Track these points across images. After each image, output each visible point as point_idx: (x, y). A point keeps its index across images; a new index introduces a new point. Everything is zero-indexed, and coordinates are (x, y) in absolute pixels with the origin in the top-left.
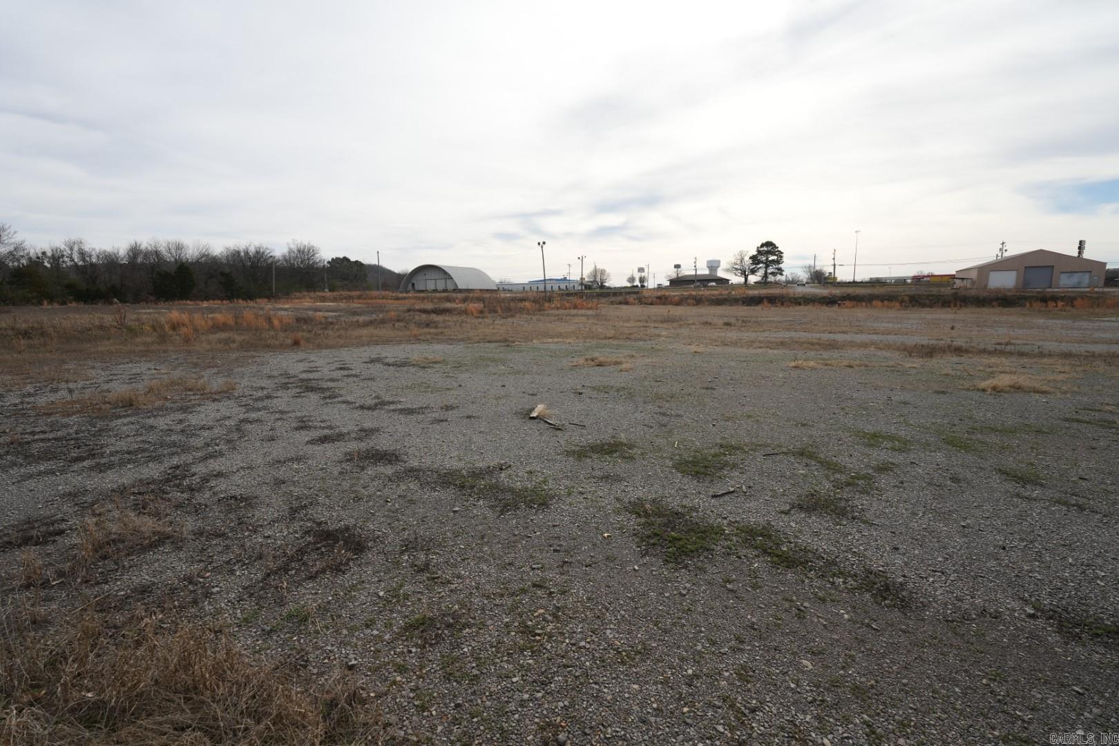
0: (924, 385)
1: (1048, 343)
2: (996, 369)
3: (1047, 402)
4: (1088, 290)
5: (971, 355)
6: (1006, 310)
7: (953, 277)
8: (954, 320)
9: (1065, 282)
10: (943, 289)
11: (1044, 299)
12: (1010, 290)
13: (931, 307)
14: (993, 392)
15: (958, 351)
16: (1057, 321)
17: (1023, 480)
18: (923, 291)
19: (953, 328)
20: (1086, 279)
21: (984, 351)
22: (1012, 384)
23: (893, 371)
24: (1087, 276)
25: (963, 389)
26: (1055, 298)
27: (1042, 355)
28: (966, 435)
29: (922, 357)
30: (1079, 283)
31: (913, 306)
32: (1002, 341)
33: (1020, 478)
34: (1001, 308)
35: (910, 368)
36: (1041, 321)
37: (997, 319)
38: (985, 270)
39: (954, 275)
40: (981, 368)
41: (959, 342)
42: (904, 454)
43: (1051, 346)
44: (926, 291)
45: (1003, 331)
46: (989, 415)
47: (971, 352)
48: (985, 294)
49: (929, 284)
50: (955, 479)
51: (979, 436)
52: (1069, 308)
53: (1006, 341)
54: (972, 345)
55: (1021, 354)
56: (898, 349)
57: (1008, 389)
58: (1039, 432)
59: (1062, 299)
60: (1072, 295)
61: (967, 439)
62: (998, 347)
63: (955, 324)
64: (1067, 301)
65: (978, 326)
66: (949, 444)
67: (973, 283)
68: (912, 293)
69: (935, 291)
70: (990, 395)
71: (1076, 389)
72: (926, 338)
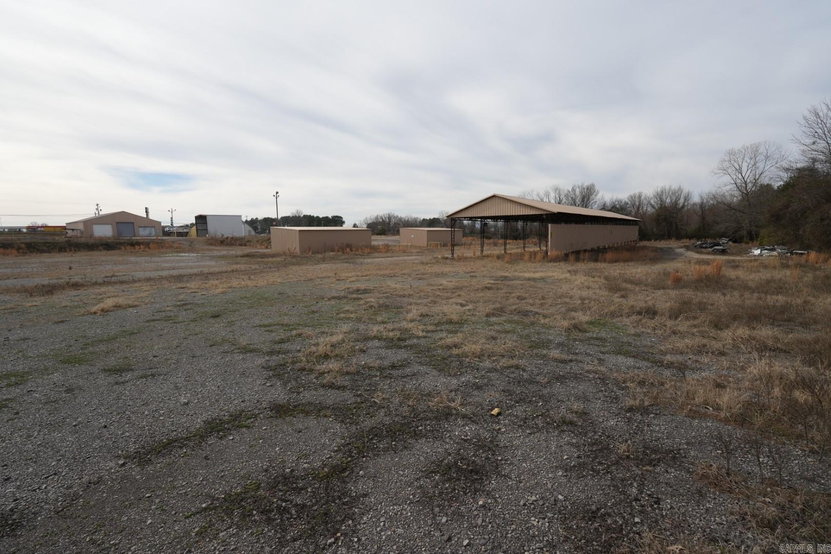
0: (44, 319)
1: (138, 273)
2: (105, 296)
3: (137, 313)
4: (155, 238)
5: (86, 288)
6: (110, 252)
7: (64, 228)
8: (71, 262)
9: (143, 233)
10: (57, 238)
11: (133, 244)
12: (109, 238)
13: (50, 253)
14: (102, 313)
15: (76, 286)
16: (142, 258)
17: (119, 371)
18: (38, 239)
19: (70, 268)
20: (153, 231)
21: (96, 284)
22: (114, 304)
23: (12, 312)
24: (153, 229)
25: (79, 316)
26: (138, 243)
27: (134, 281)
28: (81, 351)
29: (43, 295)
30: (150, 234)
31: (31, 252)
32: (108, 275)
33: (119, 370)
34: (106, 251)
35: (31, 306)
36: (133, 259)
37: (104, 259)
38: (89, 223)
39: (65, 227)
40: (94, 297)
41: (76, 279)
42: (21, 386)
43: (140, 275)
44: (41, 239)
45: (109, 267)
46: (98, 331)
47: (87, 286)
48: (92, 241)
49: (42, 233)
50: (69, 390)
51: (91, 349)
52: (147, 249)
53: (111, 274)
54: (87, 279)
55: (122, 282)
56: (18, 291)
57: (112, 308)
58: (132, 334)
59: (143, 243)
60: (147, 241)
61: (81, 354)
62: (106, 279)
63: (72, 265)
64: (145, 245)
65: (91, 265)
66: (65, 363)
67: (82, 233)
68: (29, 241)
69: (49, 239)
70: (100, 315)
71: (153, 300)
72: (47, 278)
